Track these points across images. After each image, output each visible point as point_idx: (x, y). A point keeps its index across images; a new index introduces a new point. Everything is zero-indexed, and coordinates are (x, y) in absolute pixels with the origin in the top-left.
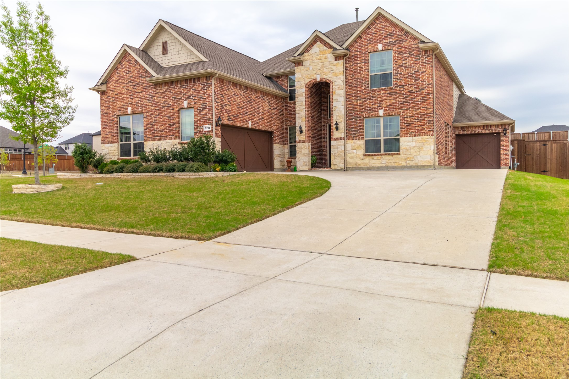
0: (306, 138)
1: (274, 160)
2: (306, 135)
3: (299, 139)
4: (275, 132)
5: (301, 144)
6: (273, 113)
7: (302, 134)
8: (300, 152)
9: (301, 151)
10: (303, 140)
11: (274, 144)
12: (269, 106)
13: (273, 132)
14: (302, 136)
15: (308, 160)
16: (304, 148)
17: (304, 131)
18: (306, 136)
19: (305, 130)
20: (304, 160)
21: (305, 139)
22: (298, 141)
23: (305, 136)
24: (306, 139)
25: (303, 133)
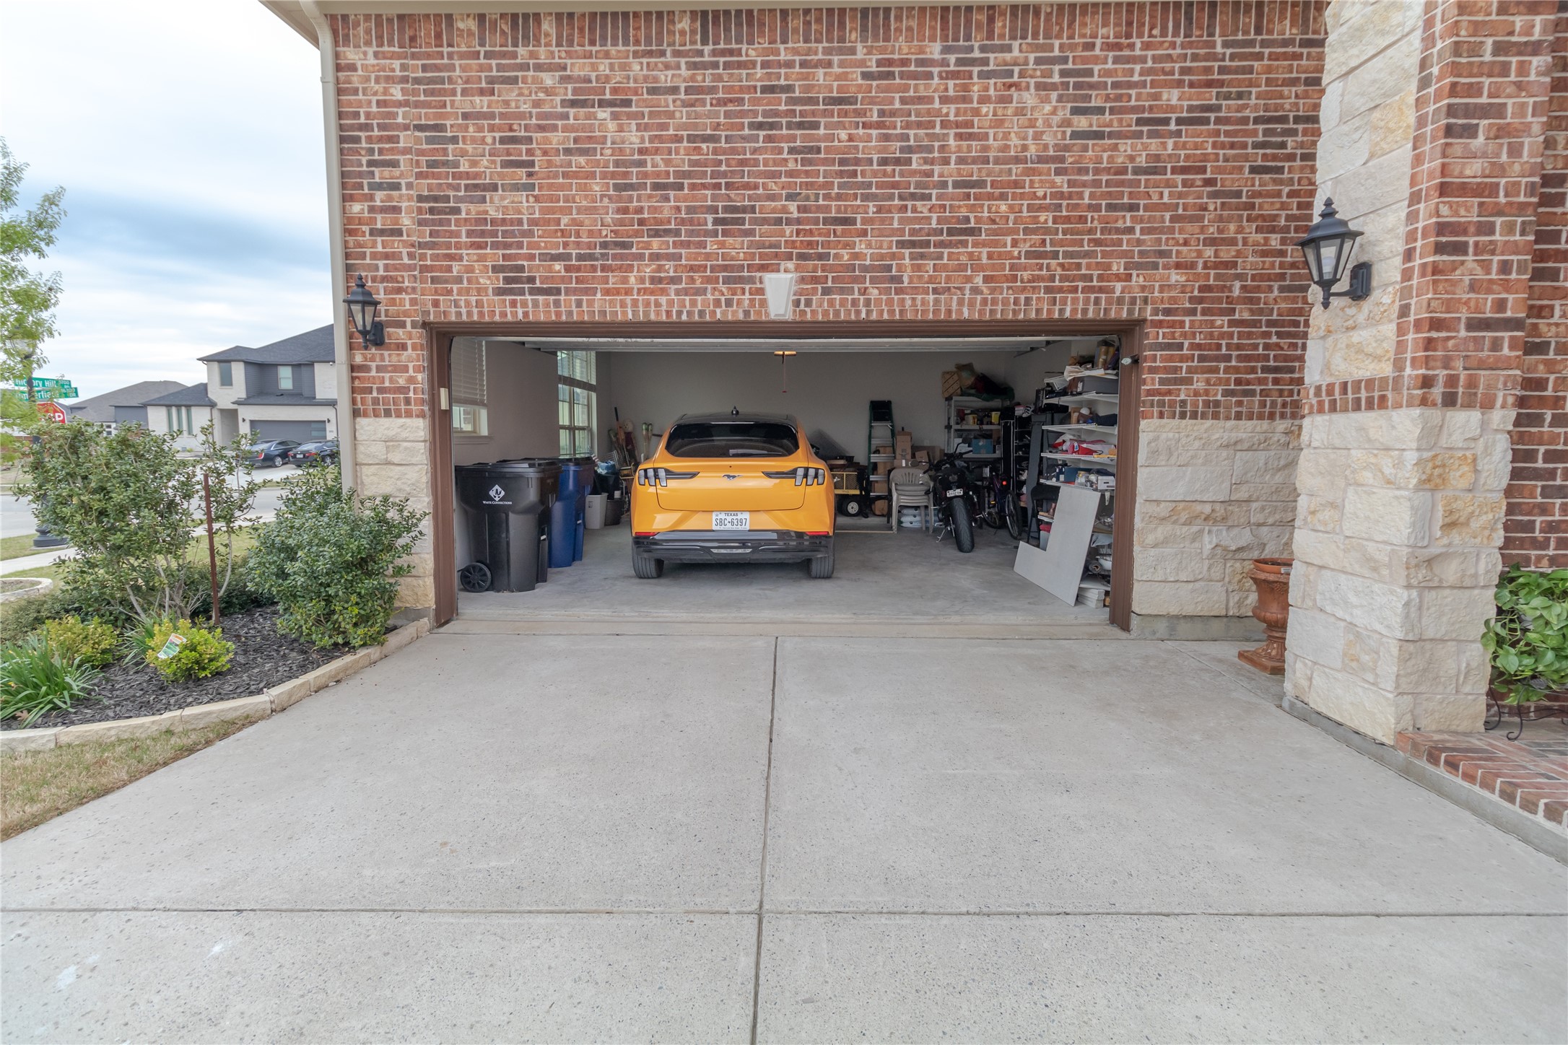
0: (1401, 346)
1: (1136, 548)
2: (1404, 312)
3: (1327, 367)
4: (1160, 324)
5: (1346, 422)
6: (1142, 161)
7: (1367, 305)
8: (1327, 514)
9: (1333, 505)
10: (1370, 383)
11: (1143, 424)
12: (1076, 111)
13: (1141, 322)
14: (1356, 337)
15: (1396, 621)
16: (1367, 476)
17: (1388, 272)
18: (1401, 331)
19: (1400, 247)
20: (1360, 618)
21: (1387, 370)
22: (1318, 388)
23: (1390, 329)
24: (1398, 365)
25: (1376, 295)
